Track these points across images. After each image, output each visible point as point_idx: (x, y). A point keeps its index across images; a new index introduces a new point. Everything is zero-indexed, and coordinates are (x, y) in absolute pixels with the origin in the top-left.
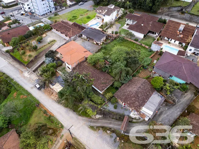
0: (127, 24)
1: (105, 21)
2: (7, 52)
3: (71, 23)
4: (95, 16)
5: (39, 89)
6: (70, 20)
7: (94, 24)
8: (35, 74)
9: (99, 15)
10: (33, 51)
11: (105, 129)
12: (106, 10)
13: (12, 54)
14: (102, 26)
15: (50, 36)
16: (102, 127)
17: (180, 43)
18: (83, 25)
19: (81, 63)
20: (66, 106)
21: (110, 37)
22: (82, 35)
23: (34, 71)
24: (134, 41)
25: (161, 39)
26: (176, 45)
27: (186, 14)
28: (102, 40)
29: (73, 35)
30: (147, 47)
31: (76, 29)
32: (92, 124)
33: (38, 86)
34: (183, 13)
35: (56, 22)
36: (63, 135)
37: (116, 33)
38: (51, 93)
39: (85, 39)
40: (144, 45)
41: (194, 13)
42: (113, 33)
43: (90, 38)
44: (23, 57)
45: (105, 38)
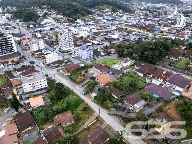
0: (136, 69)
1: (123, 66)
2: (68, 76)
3: (104, 65)
4: (118, 63)
5: (84, 95)
6: (103, 63)
7: (117, 67)
8: (82, 87)
9: (120, 62)
10: (82, 76)
11: (116, 115)
12: (124, 60)
13: (70, 77)
14: (121, 68)
15: (91, 71)
16: (115, 114)
17: (163, 81)
18: (111, 67)
19: (108, 83)
20: (97, 103)
21: (125, 74)
22: (109, 72)
23: (82, 86)
24: (137, 77)
25: (153, 78)
26: (161, 82)
27: (172, 67)
28: (120, 75)
29: (105, 71)
30: (144, 80)
31: (107, 68)
32: (110, 113)
33: (84, 93)
34: (171, 66)
35: (95, 63)
36: (94, 116)
37: (128, 72)
38: (90, 97)
39: (111, 74)
40: (142, 80)
41: (177, 67)
42: (126, 72)
43: (113, 73)
44: (77, 79)
45: (122, 74)
